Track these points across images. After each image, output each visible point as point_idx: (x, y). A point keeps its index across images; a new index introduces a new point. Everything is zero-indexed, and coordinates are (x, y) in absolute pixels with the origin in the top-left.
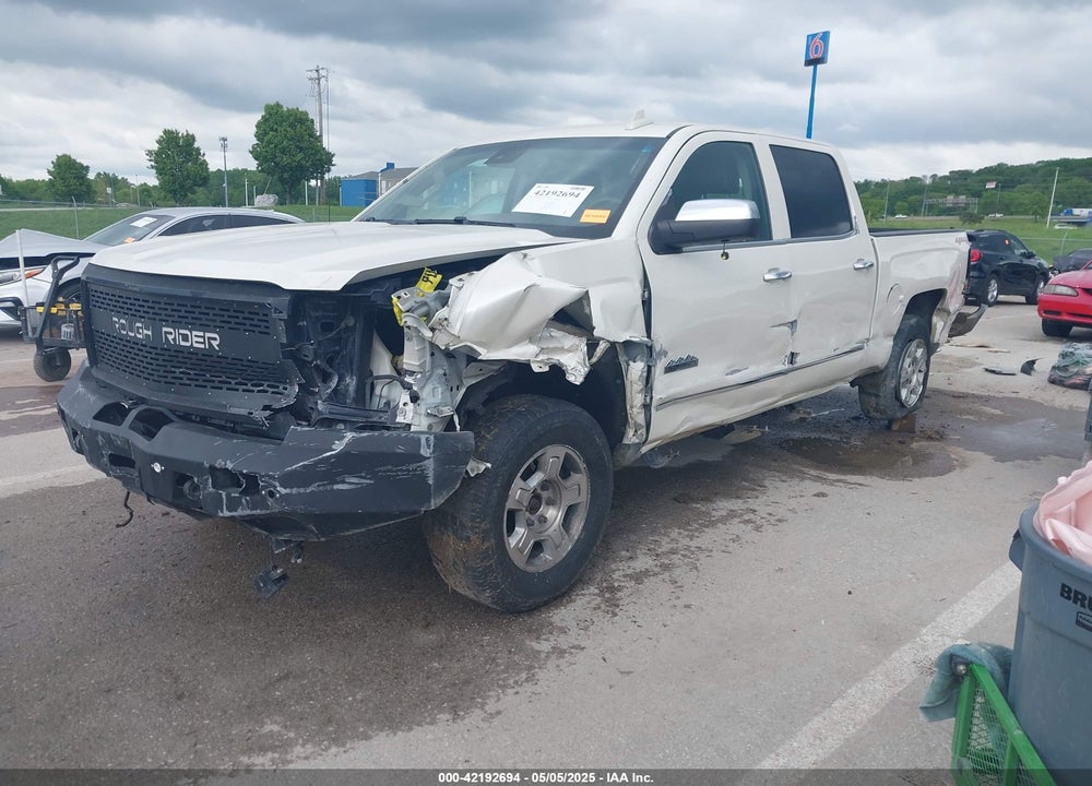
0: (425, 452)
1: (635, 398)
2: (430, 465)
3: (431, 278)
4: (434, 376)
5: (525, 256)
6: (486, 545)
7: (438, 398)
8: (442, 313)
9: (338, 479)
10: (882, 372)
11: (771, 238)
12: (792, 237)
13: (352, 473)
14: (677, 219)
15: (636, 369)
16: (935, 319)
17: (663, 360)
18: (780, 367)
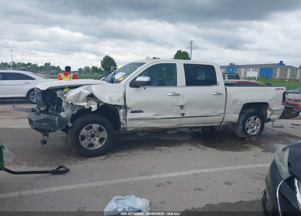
0: (56, 120)
1: (122, 118)
2: (57, 122)
3: (67, 89)
4: (69, 107)
5: (91, 86)
6: (73, 140)
7: (69, 112)
8: (65, 95)
9: (43, 123)
10: (236, 123)
11: (177, 86)
12: (186, 86)
13: (45, 122)
14: (136, 80)
15: (121, 111)
16: (267, 111)
17: (130, 110)
18: (179, 117)
